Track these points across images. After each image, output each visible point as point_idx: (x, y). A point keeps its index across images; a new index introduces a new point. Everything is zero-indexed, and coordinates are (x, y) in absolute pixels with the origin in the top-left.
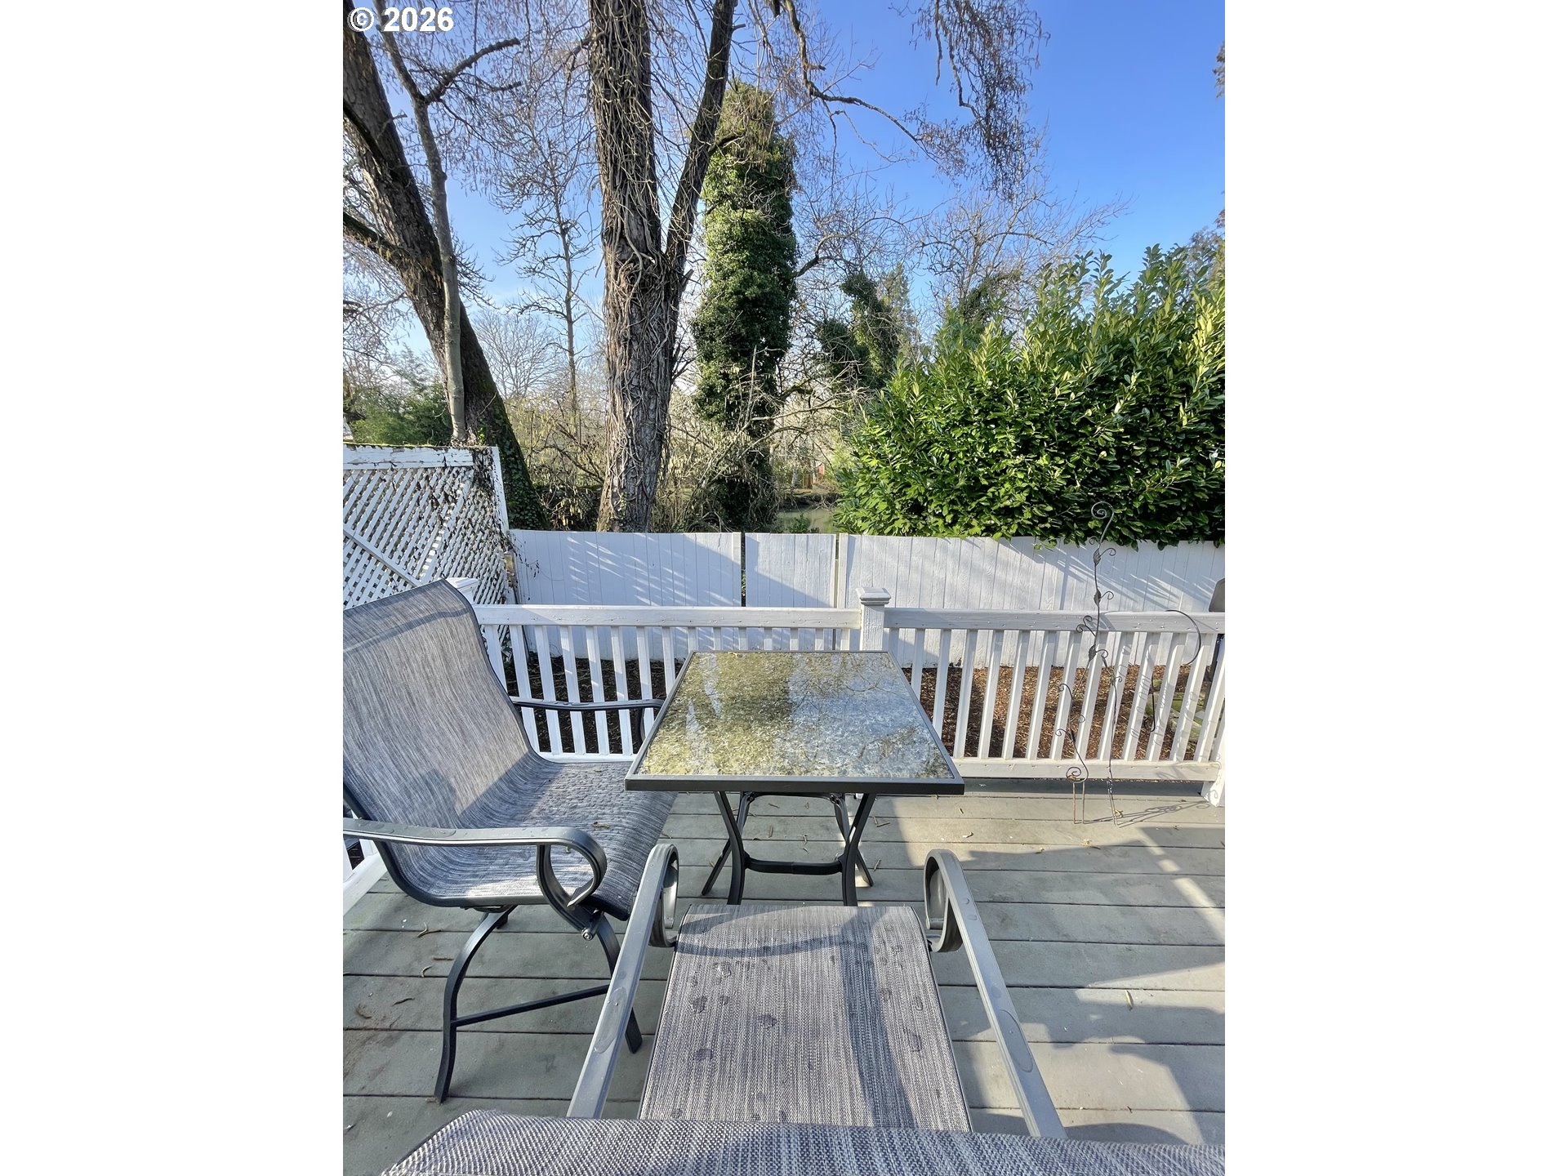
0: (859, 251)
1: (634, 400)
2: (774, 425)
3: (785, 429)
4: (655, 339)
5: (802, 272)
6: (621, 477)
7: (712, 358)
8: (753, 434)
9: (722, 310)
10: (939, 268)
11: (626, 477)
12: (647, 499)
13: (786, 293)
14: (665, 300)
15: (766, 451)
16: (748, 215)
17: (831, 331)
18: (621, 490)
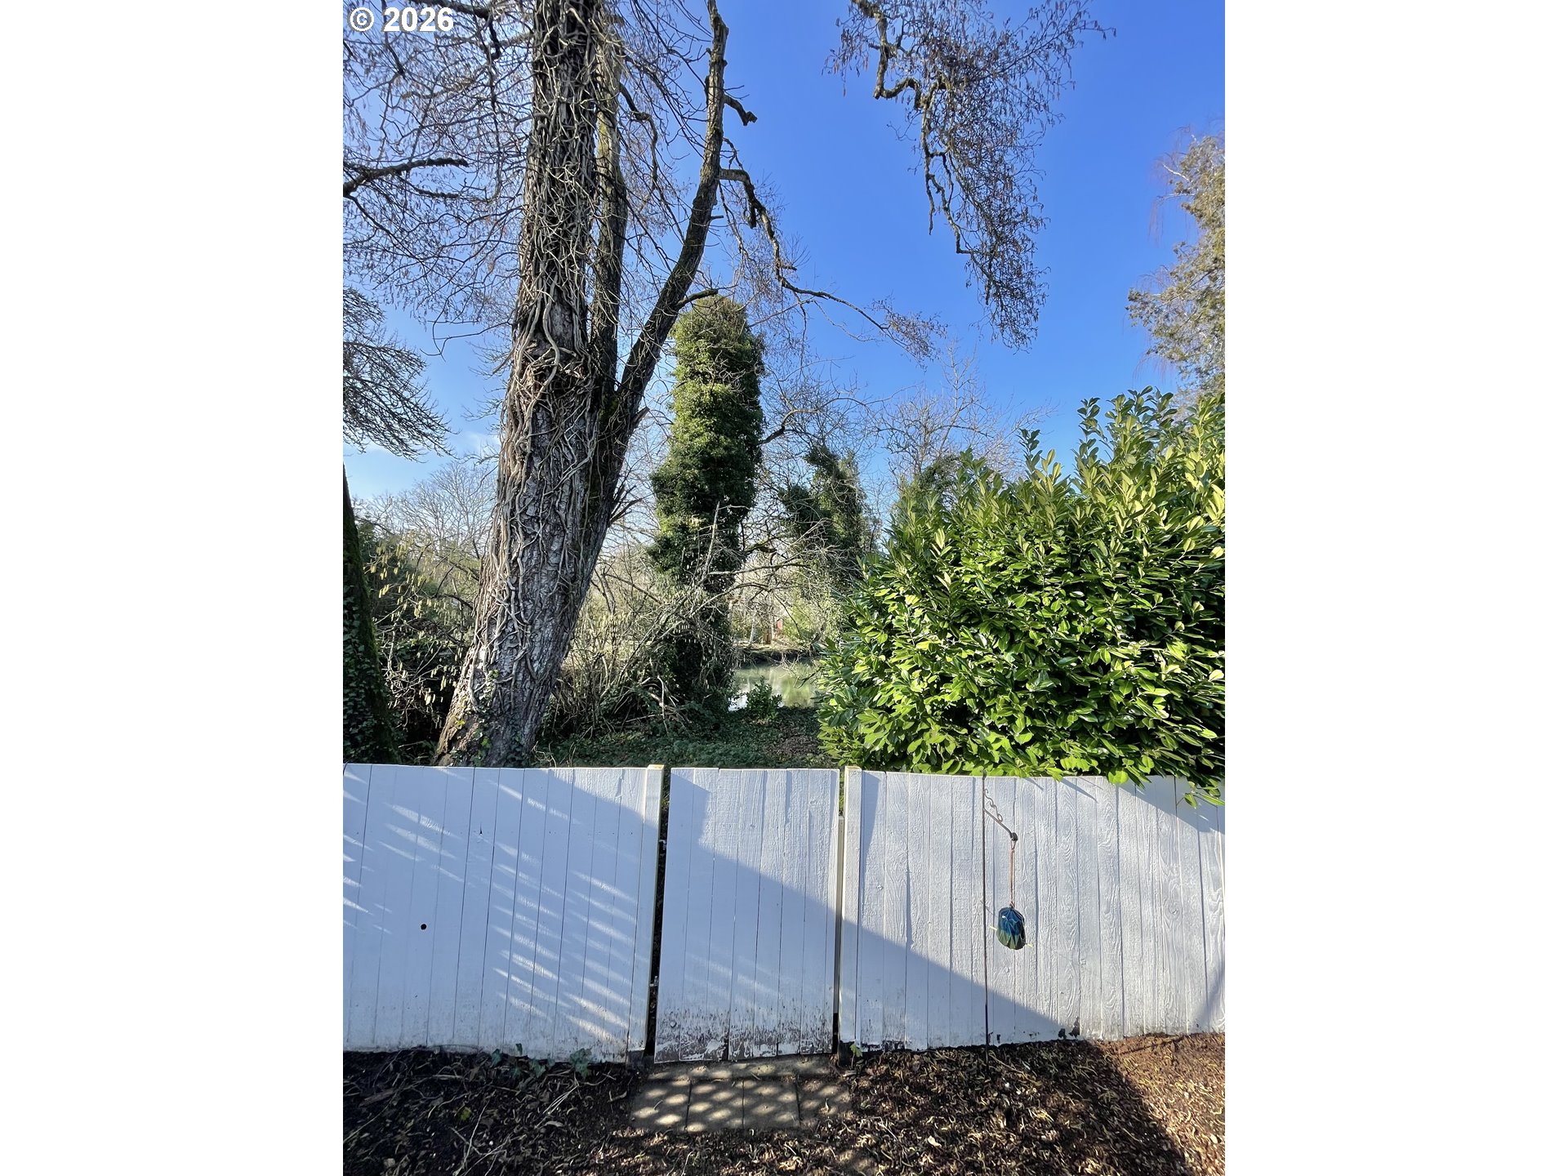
0: (822, 426)
1: (526, 536)
2: (734, 580)
3: (746, 585)
4: (569, 458)
5: (768, 440)
6: (492, 647)
7: (672, 513)
8: (709, 588)
9: (686, 466)
10: (895, 448)
11: (500, 647)
12: (533, 680)
13: (753, 457)
14: (591, 411)
15: (725, 608)
16: (718, 388)
17: (795, 497)
18: (490, 666)
